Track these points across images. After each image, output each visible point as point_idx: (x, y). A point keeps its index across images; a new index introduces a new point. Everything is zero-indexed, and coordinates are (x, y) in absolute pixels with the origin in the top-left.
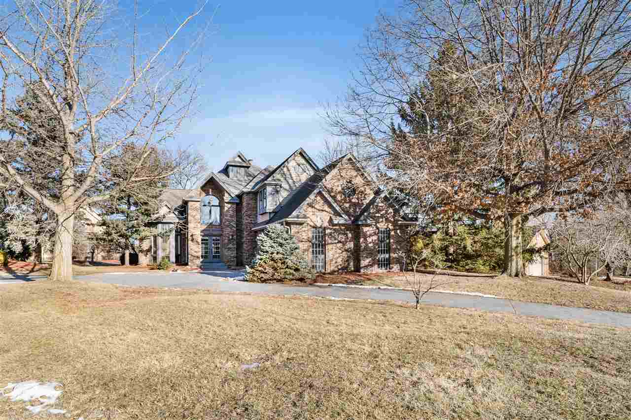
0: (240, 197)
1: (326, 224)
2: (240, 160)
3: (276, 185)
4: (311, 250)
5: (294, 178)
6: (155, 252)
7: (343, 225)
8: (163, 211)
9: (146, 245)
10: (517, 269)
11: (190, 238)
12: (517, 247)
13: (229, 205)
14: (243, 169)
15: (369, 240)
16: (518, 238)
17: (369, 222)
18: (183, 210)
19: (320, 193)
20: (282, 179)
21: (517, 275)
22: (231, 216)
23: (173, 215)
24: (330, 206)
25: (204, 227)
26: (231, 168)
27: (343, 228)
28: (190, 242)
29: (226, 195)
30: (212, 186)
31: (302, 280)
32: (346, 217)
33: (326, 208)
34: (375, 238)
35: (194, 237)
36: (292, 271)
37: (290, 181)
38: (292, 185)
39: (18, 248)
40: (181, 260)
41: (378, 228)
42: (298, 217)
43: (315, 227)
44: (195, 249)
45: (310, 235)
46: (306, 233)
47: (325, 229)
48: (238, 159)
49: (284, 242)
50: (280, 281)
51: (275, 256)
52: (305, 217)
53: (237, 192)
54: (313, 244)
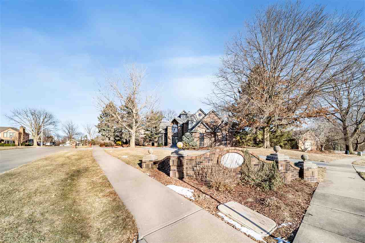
0: (183, 124)
1: (204, 132)
2: (184, 113)
3: (192, 120)
4: (199, 140)
5: (198, 118)
6: (159, 142)
7: (210, 132)
8: (161, 130)
9: (156, 140)
10: (267, 146)
11: (168, 138)
12: (267, 138)
13: (180, 127)
14: (185, 115)
15: (219, 137)
16: (267, 135)
17: (218, 131)
18: (166, 130)
19: (202, 123)
20: (194, 119)
21: (267, 148)
22: (181, 131)
23: (163, 131)
24: (206, 127)
25: (173, 134)
26: (181, 115)
27: (210, 133)
28: (168, 139)
29: (179, 124)
30: (175, 121)
31: (194, 149)
32: (211, 130)
33: (204, 127)
34: (221, 136)
35: (169, 137)
36: (191, 146)
37: (196, 119)
38: (197, 120)
39: (125, 141)
40: (166, 144)
41: (222, 133)
42: (195, 130)
43: (200, 133)
44: (170, 141)
45: (199, 136)
46: (198, 135)
47: (204, 134)
48: (183, 112)
49: (189, 138)
50: (188, 149)
51: (186, 142)
52: (197, 130)
53: (182, 123)
54: (200, 139)
